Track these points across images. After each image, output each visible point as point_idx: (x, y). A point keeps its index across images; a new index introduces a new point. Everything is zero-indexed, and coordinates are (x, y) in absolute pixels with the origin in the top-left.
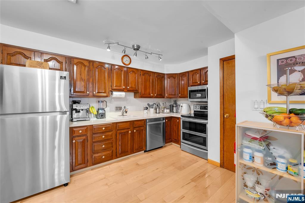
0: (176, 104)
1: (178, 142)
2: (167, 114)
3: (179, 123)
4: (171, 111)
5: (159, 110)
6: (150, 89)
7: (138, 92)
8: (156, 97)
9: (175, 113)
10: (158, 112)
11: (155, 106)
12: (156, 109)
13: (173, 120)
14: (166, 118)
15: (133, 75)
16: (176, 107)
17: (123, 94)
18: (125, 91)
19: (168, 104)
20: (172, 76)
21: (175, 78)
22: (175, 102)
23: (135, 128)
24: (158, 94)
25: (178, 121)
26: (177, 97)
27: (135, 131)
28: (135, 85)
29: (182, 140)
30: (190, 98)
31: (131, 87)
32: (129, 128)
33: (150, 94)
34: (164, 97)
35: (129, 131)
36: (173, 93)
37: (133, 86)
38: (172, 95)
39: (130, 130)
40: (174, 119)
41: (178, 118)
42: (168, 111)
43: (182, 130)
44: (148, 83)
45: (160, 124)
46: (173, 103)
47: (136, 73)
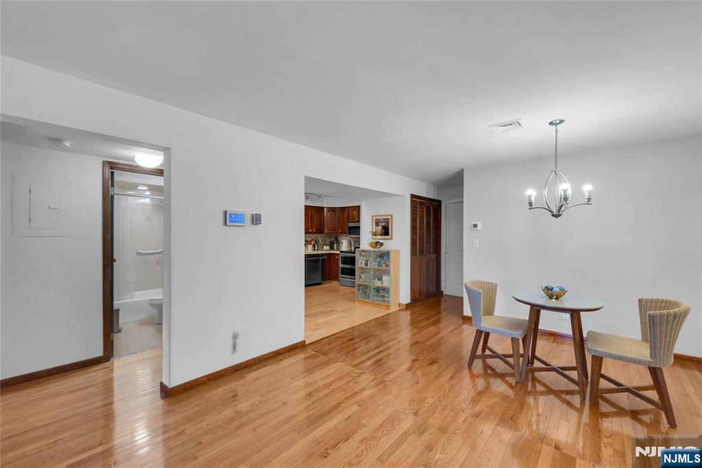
0: (337, 240)
1: (336, 278)
2: (326, 249)
3: (338, 259)
4: (332, 248)
5: (318, 247)
6: (308, 224)
8: (315, 233)
9: (334, 250)
10: (316, 249)
11: (313, 242)
12: (314, 246)
13: (332, 257)
14: (326, 254)
16: (337, 243)
19: (328, 241)
20: (331, 210)
21: (335, 212)
22: (336, 239)
24: (317, 229)
25: (337, 257)
26: (338, 232)
29: (340, 275)
30: (349, 234)
33: (308, 230)
34: (323, 233)
36: (333, 229)
38: (331, 230)
40: (333, 255)
41: (337, 254)
42: (328, 248)
43: (341, 266)
45: (318, 260)
46: (333, 239)
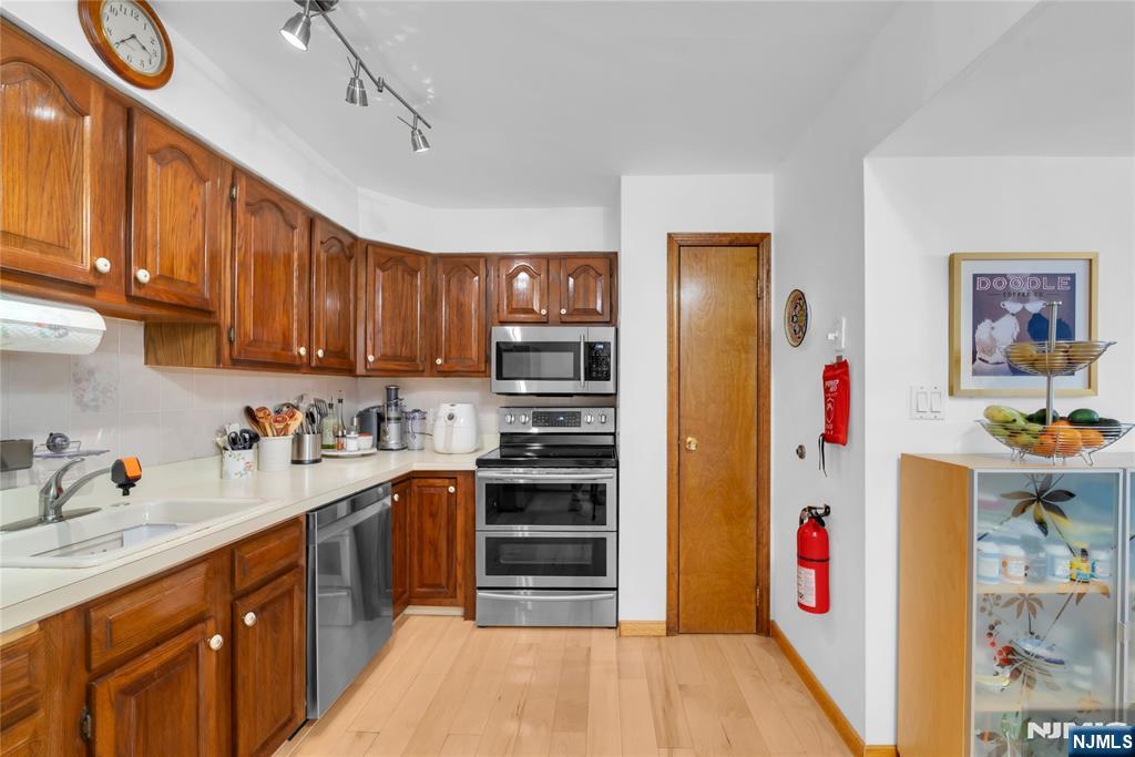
0: (399, 405)
3: (458, 498)
5: (314, 441)
6: (287, 312)
7: (217, 325)
8: (321, 368)
9: (393, 454)
10: (308, 455)
12: (298, 441)
13: (415, 488)
14: (394, 484)
15: (180, 182)
16: (398, 419)
17: (82, 324)
18: (101, 297)
20: (398, 260)
21: (411, 273)
22: (392, 396)
23: (246, 594)
24: (331, 348)
25: (452, 489)
26: (423, 371)
27: (250, 619)
28: (194, 265)
29: (483, 579)
30: (500, 376)
31: (166, 277)
32: (200, 619)
33: (287, 345)
35: (206, 637)
36: (405, 352)
37: (182, 272)
38: (393, 358)
39: (211, 624)
40: (423, 482)
41: (458, 476)
42: (366, 442)
43: (486, 532)
44: (279, 272)
47: (203, 180)
